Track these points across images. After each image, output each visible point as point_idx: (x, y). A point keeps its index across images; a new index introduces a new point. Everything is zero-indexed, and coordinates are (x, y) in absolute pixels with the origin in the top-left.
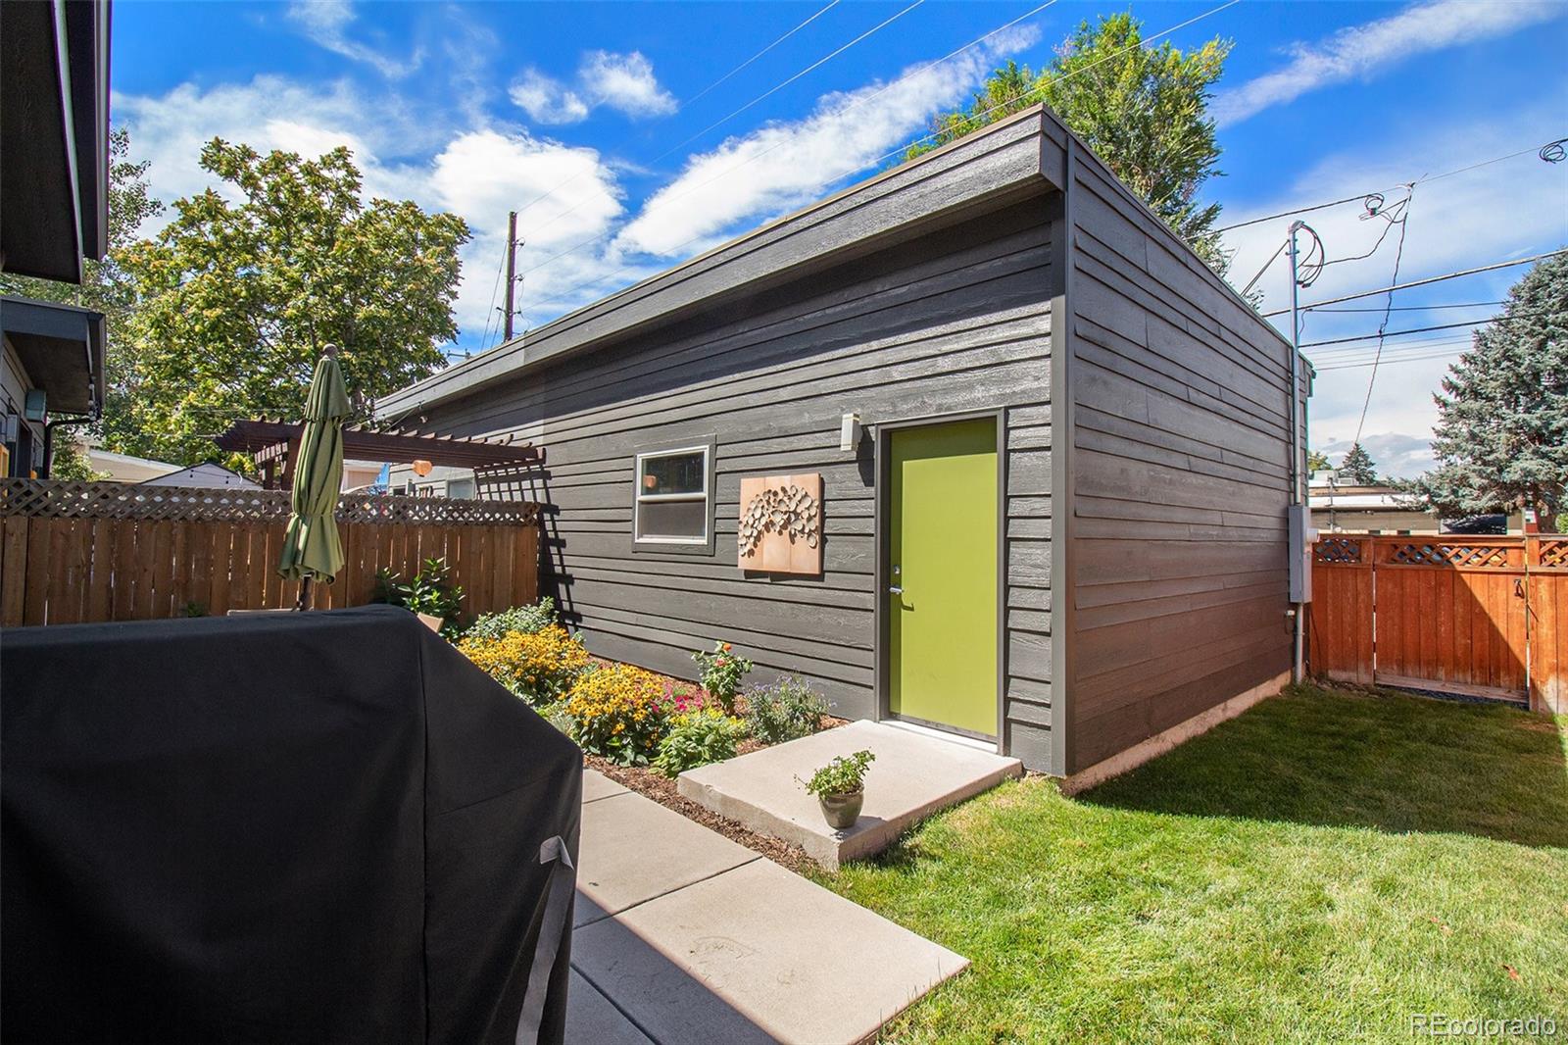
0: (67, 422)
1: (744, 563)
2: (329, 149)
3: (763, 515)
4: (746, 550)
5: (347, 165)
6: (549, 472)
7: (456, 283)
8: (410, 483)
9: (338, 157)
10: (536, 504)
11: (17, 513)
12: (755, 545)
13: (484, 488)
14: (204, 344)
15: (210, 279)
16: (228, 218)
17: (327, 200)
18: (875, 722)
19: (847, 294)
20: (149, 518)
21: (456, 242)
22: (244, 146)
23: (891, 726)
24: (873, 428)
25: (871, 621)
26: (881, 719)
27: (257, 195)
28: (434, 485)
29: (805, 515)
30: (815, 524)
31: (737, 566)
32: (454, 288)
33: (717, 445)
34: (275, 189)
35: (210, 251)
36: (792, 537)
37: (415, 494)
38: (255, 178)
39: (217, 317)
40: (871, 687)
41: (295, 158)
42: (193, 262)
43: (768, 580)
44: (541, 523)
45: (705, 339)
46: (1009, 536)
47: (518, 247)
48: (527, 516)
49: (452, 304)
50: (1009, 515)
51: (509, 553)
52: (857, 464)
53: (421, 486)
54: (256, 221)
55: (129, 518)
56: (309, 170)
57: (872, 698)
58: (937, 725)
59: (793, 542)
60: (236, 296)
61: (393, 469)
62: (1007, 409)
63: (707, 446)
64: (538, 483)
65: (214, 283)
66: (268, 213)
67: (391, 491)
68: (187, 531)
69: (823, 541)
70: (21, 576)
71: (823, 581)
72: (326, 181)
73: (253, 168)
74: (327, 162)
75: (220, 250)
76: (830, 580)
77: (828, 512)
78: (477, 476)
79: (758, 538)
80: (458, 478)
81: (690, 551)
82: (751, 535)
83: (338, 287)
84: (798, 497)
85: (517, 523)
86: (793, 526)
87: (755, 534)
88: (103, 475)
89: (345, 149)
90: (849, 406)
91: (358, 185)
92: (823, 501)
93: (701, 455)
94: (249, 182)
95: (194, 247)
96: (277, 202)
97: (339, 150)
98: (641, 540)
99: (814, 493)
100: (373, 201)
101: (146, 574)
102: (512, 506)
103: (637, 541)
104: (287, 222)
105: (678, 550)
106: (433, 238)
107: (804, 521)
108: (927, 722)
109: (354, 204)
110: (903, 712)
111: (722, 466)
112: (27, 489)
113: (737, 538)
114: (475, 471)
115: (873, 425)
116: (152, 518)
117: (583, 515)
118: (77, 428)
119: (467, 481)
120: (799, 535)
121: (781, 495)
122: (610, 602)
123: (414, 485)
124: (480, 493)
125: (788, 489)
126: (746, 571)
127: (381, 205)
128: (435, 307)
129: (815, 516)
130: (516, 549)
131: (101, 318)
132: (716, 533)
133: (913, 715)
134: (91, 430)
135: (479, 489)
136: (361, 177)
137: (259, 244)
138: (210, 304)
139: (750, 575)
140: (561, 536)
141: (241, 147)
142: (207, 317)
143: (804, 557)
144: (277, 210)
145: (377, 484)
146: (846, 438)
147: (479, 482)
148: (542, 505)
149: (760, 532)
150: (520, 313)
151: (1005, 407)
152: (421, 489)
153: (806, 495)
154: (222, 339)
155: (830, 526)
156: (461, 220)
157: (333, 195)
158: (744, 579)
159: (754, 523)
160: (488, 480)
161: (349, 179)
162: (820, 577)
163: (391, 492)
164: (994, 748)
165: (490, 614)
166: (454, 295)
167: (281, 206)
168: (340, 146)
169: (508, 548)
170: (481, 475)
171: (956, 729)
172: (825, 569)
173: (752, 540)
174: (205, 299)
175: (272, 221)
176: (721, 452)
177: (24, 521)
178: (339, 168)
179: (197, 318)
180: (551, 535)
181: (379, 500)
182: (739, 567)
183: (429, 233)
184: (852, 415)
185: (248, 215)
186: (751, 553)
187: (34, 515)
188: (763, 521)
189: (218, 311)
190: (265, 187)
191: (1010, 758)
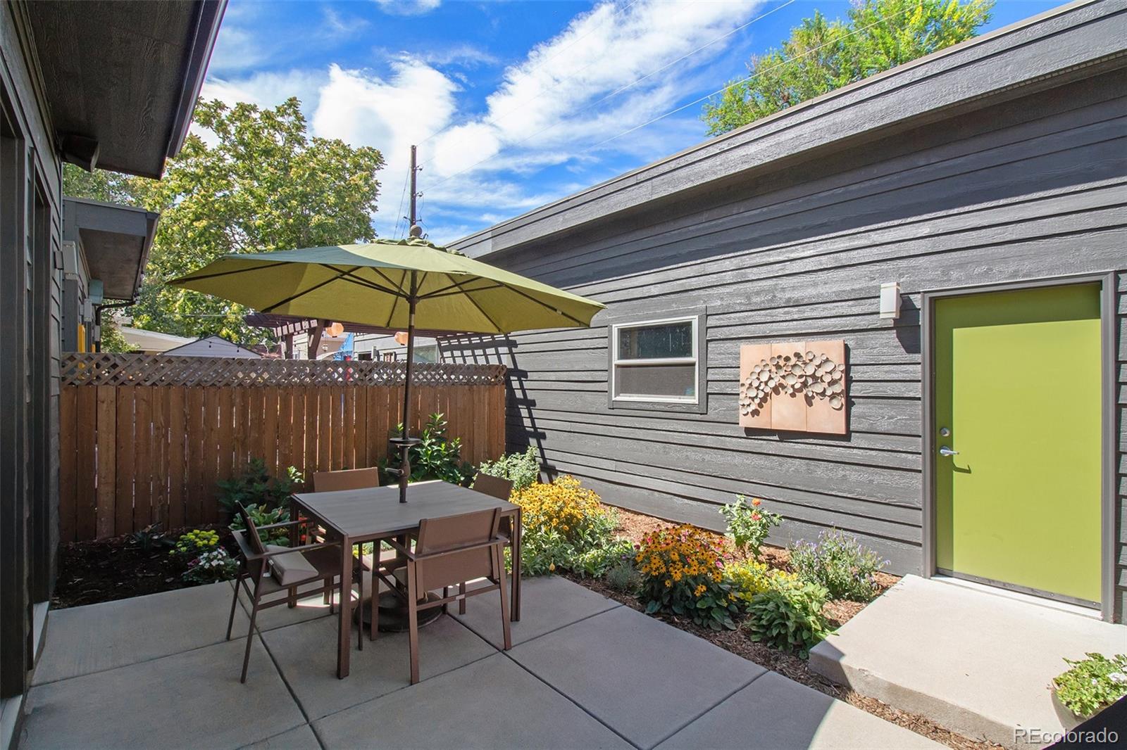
0: (108, 306)
1: (746, 422)
2: (282, 101)
3: (770, 378)
4: (750, 410)
5: (296, 113)
6: (515, 341)
7: (374, 199)
8: (375, 350)
9: (290, 106)
10: (500, 368)
11: (107, 383)
12: (760, 405)
13: (447, 354)
14: (195, 247)
15: (197, 198)
16: (207, 155)
17: (280, 139)
18: (925, 577)
19: (875, 171)
20: (213, 385)
21: (374, 168)
22: (216, 100)
23: (941, 581)
24: (919, 296)
25: (917, 482)
26: (932, 576)
27: (228, 137)
28: (397, 351)
29: (827, 379)
30: (839, 388)
31: (738, 424)
32: (373, 203)
33: (707, 316)
34: (240, 131)
35: (196, 178)
36: (809, 400)
37: (379, 359)
38: (225, 124)
39: (204, 227)
40: (920, 545)
41: (254, 109)
42: (183, 187)
43: (776, 438)
44: (508, 383)
45: (689, 222)
46: (1120, 402)
47: (418, 171)
48: (496, 377)
49: (373, 215)
50: (1120, 381)
51: (484, 407)
52: (895, 331)
53: (386, 352)
54: (227, 156)
55: (197, 385)
56: (267, 116)
57: (922, 555)
58: (1004, 584)
59: (810, 404)
60: (217, 211)
61: (356, 339)
62: (1117, 273)
63: (697, 317)
64: (503, 350)
65: (200, 201)
66: (235, 151)
67: (356, 355)
68: (244, 396)
69: (849, 403)
70: (112, 437)
71: (850, 441)
72: (280, 124)
73: (223, 117)
74: (281, 111)
75: (204, 177)
76: (856, 440)
77: (855, 374)
78: (439, 345)
79: (764, 400)
80: (420, 345)
81: (677, 409)
82: (756, 397)
83: (294, 203)
84: (817, 362)
85: (489, 383)
86: (810, 389)
87: (761, 395)
88: (133, 346)
89: (295, 99)
90: (885, 276)
91: (304, 127)
92: (848, 366)
93: (689, 324)
94: (221, 128)
95: (184, 176)
96: (242, 142)
97: (290, 100)
98: (618, 398)
99: (837, 358)
100: (313, 139)
101: (213, 432)
102: (477, 369)
103: (614, 399)
104: (251, 157)
105: (662, 408)
106: (357, 166)
107: (826, 385)
108: (990, 581)
109: (301, 142)
110: (956, 569)
111: (712, 334)
112: (113, 363)
113: (738, 399)
114: (438, 340)
115: (919, 293)
116: (215, 385)
117: (553, 376)
118: (116, 310)
119: (433, 347)
120: (817, 398)
121: (793, 360)
122: (586, 450)
123: (378, 351)
124: (443, 357)
125: (803, 354)
126: (746, 428)
127: (319, 142)
128: (361, 217)
129: (840, 379)
130: (489, 404)
131: (156, 217)
132: (708, 394)
133: (969, 573)
134: (127, 312)
135: (442, 354)
136: (306, 121)
137: (231, 173)
138: (198, 218)
139: (751, 432)
140: (530, 395)
141: (214, 101)
142: (196, 227)
143: (827, 417)
144: (242, 148)
145: (342, 350)
146: (888, 306)
147: (442, 350)
148: (509, 370)
149: (766, 394)
150: (421, 220)
151: (1115, 271)
152: (385, 354)
153: (827, 360)
154: (208, 243)
155: (856, 389)
156: (379, 152)
157: (286, 134)
158: (745, 436)
159: (760, 385)
160: (451, 348)
161: (297, 122)
162: (847, 437)
163: (355, 358)
164: (1098, 614)
165: (489, 461)
166: (374, 209)
167: (246, 145)
168: (292, 97)
169: (484, 403)
170: (444, 343)
171: (1032, 590)
172: (852, 428)
173: (757, 401)
174: (194, 213)
175: (239, 157)
176: (712, 321)
177: (112, 390)
178: (289, 115)
179: (188, 227)
180: (519, 394)
181: (346, 362)
182: (740, 425)
183: (354, 162)
184: (895, 283)
185: (222, 153)
186: (755, 413)
187: (120, 385)
188: (772, 384)
189: (204, 223)
190: (233, 132)
191: (1121, 625)
